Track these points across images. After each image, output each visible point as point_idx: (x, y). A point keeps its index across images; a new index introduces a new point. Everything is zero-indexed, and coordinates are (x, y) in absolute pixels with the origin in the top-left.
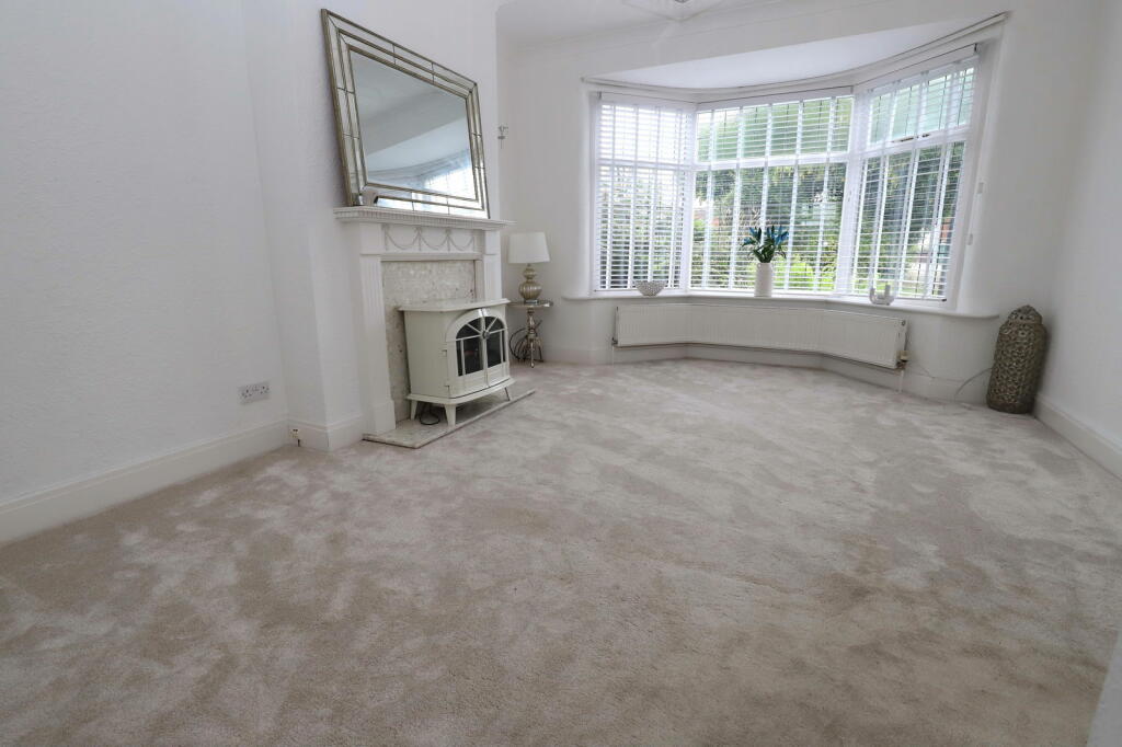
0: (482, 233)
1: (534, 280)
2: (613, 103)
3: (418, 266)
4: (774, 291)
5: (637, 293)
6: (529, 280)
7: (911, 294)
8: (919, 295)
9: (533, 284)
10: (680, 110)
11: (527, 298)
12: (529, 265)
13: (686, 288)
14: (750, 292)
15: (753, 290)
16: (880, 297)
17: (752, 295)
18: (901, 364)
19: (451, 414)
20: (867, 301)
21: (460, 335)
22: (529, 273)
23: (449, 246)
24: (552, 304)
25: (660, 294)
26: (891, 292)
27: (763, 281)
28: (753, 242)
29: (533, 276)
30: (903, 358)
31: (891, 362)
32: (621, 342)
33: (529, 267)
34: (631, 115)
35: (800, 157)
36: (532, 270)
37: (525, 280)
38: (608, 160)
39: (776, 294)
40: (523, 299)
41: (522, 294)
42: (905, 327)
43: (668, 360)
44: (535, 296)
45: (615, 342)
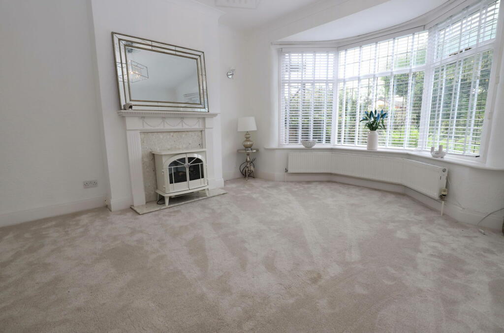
0: (204, 118)
1: (250, 139)
2: (289, 52)
3: (164, 134)
4: (379, 147)
5: (302, 146)
6: (248, 139)
7: (457, 152)
8: (461, 152)
9: (249, 141)
10: (328, 52)
11: (247, 147)
12: (247, 132)
13: (334, 144)
14: (364, 147)
15: (366, 146)
16: (437, 153)
17: (366, 149)
18: (443, 197)
19: (167, 201)
20: (429, 155)
21: (171, 164)
22: (247, 136)
23: (182, 125)
24: (257, 150)
25: (314, 147)
26: (444, 150)
27: (371, 142)
28: (367, 119)
29: (249, 137)
30: (444, 193)
31: (435, 195)
32: (290, 171)
33: (247, 133)
34: (312, 57)
35: (393, 70)
36: (249, 134)
37: (245, 139)
38: (287, 80)
39: (380, 148)
40: (244, 148)
41: (244, 146)
42: (446, 174)
43: (316, 181)
44: (250, 147)
45: (287, 171)
